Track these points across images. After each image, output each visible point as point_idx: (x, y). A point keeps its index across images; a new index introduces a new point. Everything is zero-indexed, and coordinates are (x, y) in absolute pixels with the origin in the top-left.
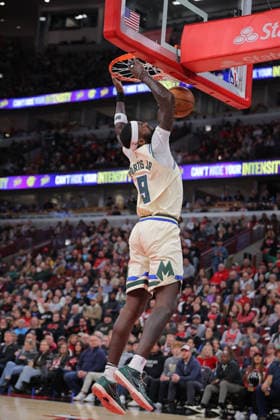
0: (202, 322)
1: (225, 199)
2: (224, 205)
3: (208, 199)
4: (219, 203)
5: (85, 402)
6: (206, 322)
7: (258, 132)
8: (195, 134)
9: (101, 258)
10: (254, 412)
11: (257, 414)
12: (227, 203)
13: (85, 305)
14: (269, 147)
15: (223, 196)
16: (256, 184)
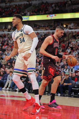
0: (39, 65)
1: (43, 27)
2: (43, 29)
3: (38, 26)
4: (42, 28)
5: (7, 90)
6: (40, 65)
7: (53, 5)
8: (33, 6)
9: (5, 45)
10: (59, 93)
11: (60, 94)
12: (44, 28)
13: (1, 60)
14: (57, 10)
15: (43, 26)
16: (53, 22)
